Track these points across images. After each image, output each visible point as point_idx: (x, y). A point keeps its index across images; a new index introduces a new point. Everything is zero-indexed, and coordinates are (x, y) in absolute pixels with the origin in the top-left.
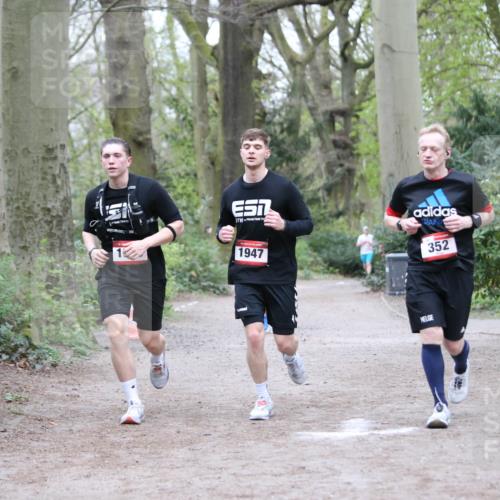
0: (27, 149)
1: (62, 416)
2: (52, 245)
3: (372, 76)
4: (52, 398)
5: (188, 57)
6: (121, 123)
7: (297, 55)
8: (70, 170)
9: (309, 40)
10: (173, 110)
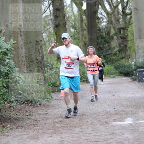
0: (30, 41)
1: (43, 119)
2: (39, 69)
3: (131, 17)
4: (40, 114)
5: (77, 13)
6: (58, 33)
7: (109, 12)
8: (43, 47)
9: (113, 7)
10: (73, 29)
